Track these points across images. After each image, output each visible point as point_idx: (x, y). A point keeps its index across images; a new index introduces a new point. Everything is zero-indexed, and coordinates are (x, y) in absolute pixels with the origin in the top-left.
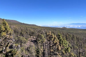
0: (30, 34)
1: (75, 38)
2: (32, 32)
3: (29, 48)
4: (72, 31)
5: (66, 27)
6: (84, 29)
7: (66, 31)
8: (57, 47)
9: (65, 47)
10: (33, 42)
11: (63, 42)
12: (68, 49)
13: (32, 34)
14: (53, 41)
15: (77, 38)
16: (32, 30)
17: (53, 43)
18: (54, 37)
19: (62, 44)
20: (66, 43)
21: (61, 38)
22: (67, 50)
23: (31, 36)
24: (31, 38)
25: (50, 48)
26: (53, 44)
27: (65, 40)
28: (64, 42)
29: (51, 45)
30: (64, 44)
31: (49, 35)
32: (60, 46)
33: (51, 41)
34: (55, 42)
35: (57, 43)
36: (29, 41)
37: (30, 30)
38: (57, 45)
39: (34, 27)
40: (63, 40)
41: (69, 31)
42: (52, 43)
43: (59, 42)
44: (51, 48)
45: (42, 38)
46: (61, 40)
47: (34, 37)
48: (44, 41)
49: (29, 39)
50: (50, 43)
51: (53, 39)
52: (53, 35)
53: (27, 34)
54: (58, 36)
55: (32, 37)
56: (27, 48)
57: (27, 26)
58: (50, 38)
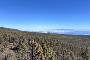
0: (9, 41)
1: (60, 44)
2: (12, 38)
3: (8, 57)
4: (56, 37)
5: (50, 32)
6: (68, 34)
7: (51, 36)
8: (40, 57)
9: (49, 56)
10: (13, 50)
11: (46, 51)
12: (52, 57)
13: (12, 40)
14: (36, 50)
15: (61, 44)
16: (13, 36)
17: (37, 52)
18: (37, 46)
19: (46, 53)
20: (50, 52)
21: (45, 46)
22: (51, 59)
23: (10, 43)
24: (10, 45)
25: (32, 58)
26: (36, 54)
27: (49, 48)
28: (48, 51)
29: (34, 55)
30: (48, 52)
31: (31, 43)
32: (44, 55)
33: (34, 50)
34: (38, 51)
35: (40, 52)
36: (8, 49)
37: (9, 36)
38: (40, 54)
39: (15, 32)
40: (47, 48)
41: (54, 37)
42: (35, 52)
43: (43, 51)
44: (34, 58)
45: (23, 47)
46: (45, 48)
47: (15, 44)
48: (25, 51)
49: (8, 47)
50: (33, 53)
51: (36, 48)
52: (36, 43)
53: (5, 40)
54: (42, 44)
55: (12, 44)
56: (6, 57)
57: (6, 31)
58: (32, 46)
